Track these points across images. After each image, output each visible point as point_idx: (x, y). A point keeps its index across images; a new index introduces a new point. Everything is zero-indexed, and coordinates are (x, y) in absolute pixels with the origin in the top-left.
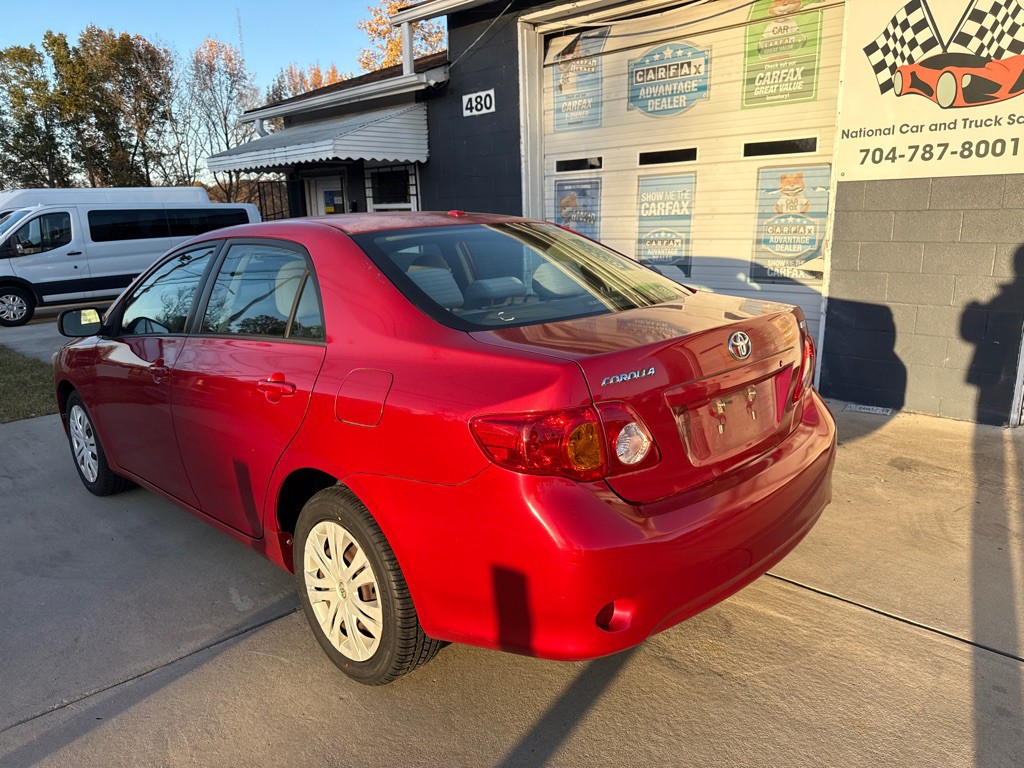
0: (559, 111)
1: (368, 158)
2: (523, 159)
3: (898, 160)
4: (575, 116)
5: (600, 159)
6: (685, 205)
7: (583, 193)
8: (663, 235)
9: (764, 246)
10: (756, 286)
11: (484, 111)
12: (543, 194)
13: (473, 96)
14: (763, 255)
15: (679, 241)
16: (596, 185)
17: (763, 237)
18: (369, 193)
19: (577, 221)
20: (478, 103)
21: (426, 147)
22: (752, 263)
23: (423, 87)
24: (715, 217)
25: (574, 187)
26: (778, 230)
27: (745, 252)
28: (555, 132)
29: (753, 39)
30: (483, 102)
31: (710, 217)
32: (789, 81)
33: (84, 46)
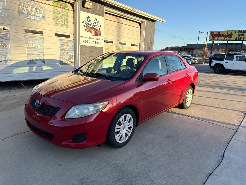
3: (88, 43)
6: (41, 46)
7: (1, 37)
8: (36, 53)
9: (62, 57)
10: (60, 65)
14: (62, 58)
15: (41, 55)
16: (7, 35)
17: (61, 54)
22: (60, 61)
24: (49, 49)
26: (64, 53)
27: (58, 58)
29: (55, 10)
31: (48, 49)
32: (64, 22)
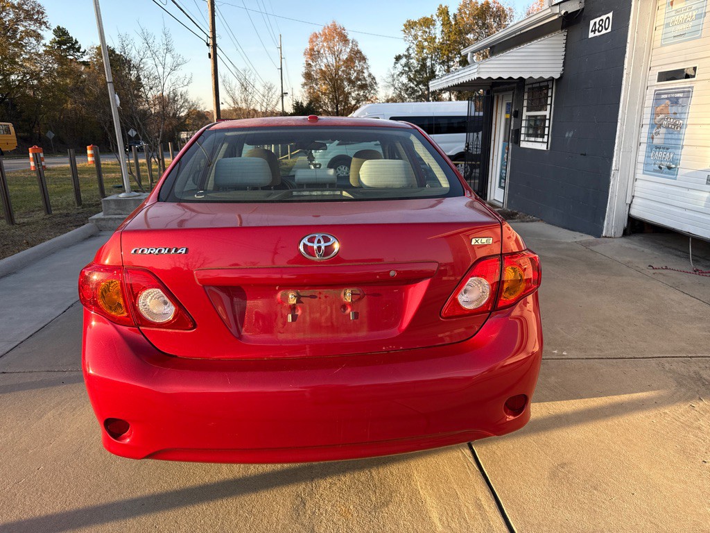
0: (667, 25)
1: (526, 76)
2: (625, 72)
4: (680, 29)
5: (695, 69)
7: (675, 101)
11: (604, 32)
12: (643, 103)
13: (597, 20)
16: (688, 93)
18: (525, 103)
19: (667, 127)
20: (600, 25)
21: (562, 65)
23: (556, 17)
25: (669, 96)
28: (662, 46)
30: (603, 25)
33: (460, 12)
